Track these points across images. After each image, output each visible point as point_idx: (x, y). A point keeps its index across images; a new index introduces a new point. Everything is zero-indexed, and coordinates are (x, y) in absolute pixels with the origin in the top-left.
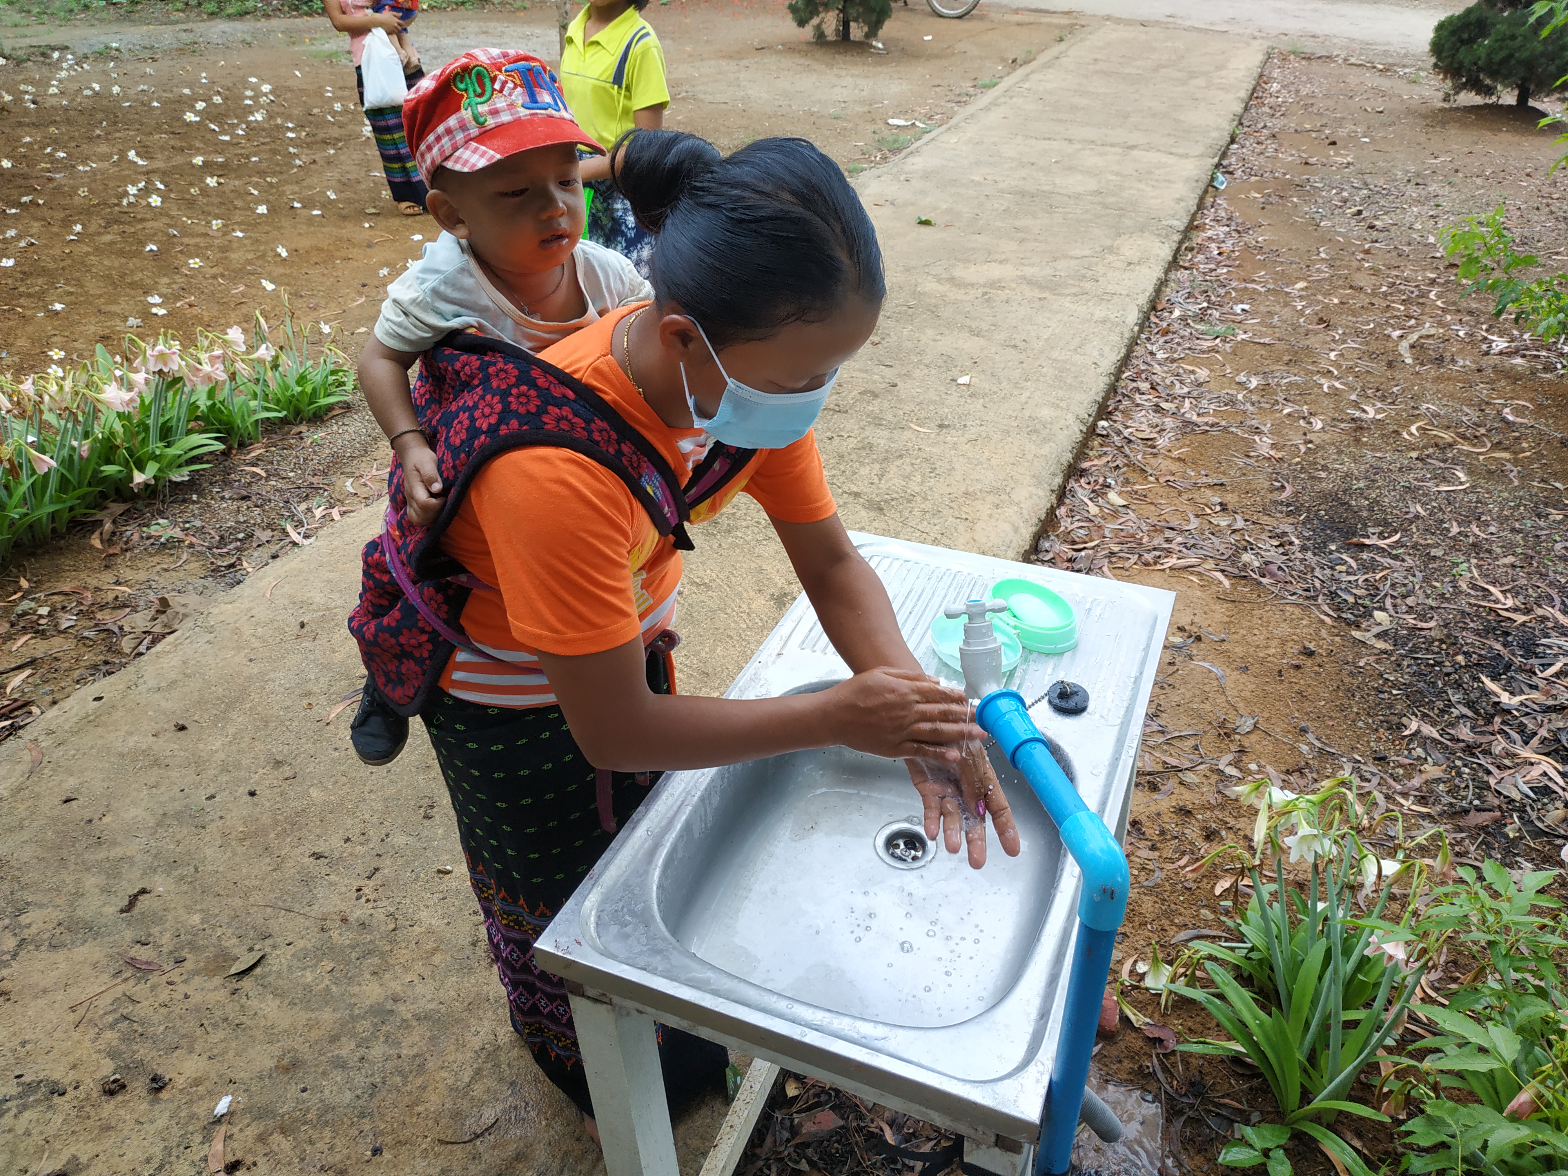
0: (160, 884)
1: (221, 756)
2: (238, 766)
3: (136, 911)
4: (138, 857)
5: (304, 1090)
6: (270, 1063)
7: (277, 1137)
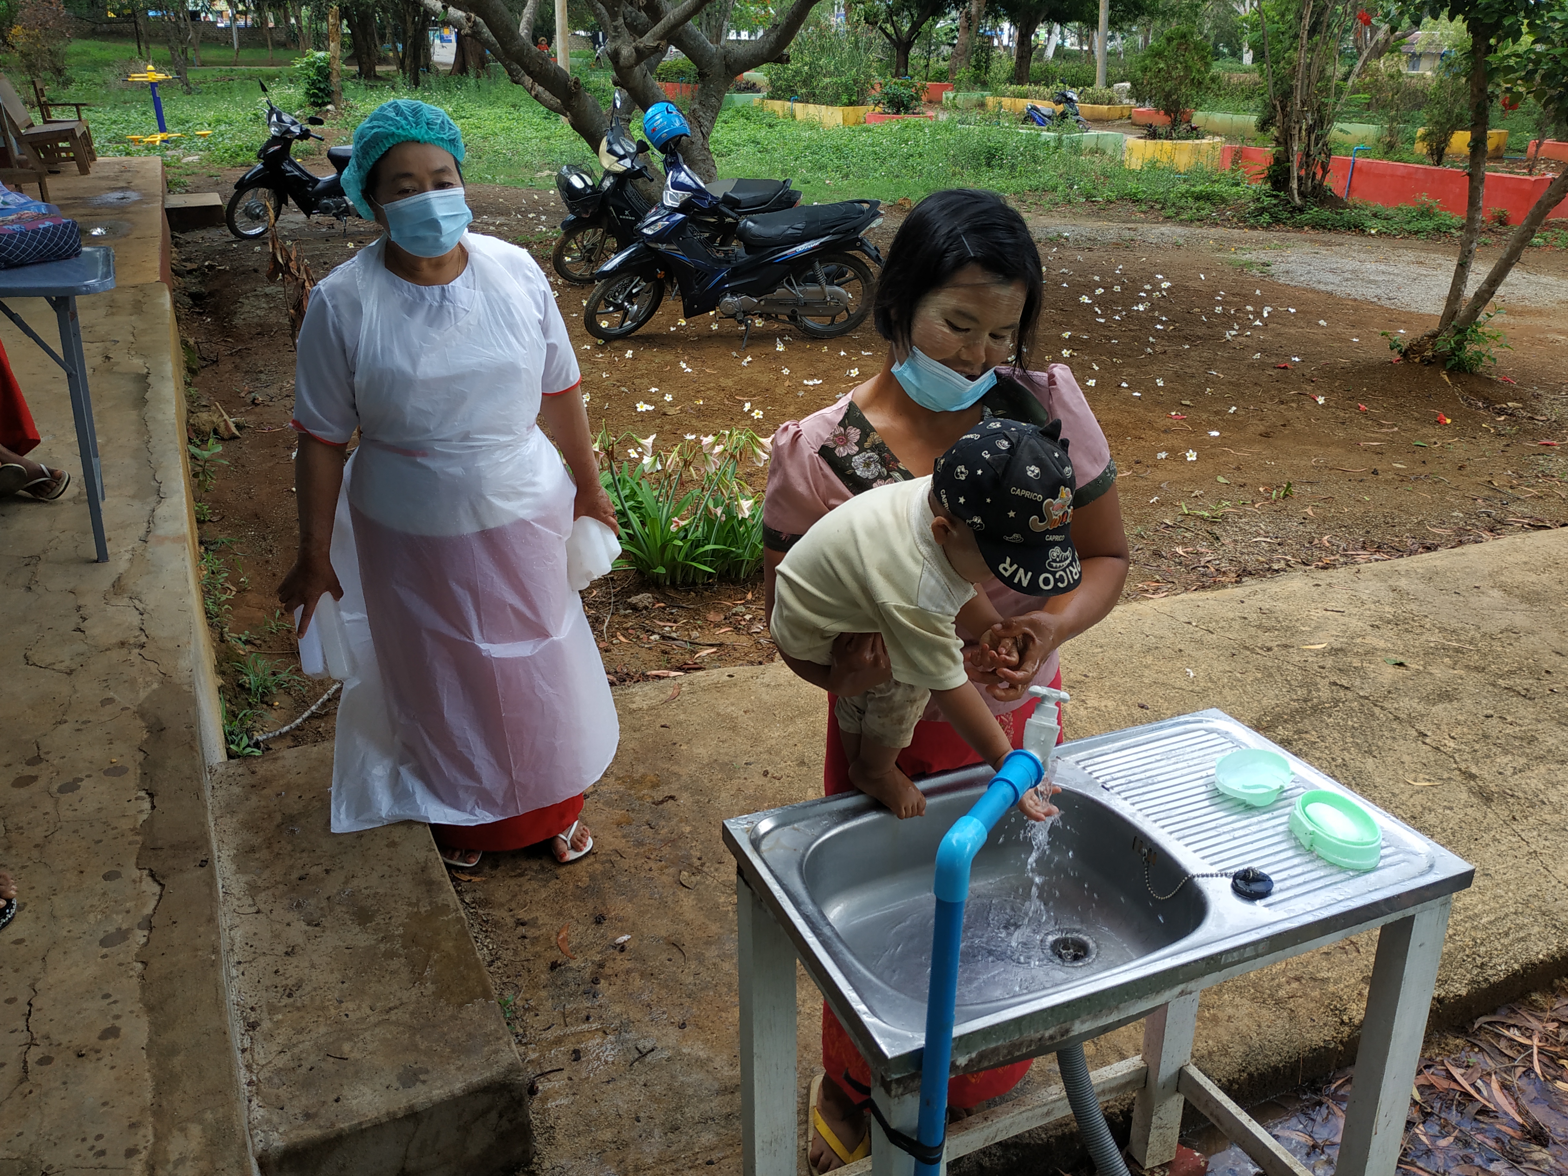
0: (684, 799)
1: (773, 742)
2: (778, 753)
3: (660, 806)
4: (684, 777)
5: (670, 960)
6: (664, 933)
7: (636, 975)
